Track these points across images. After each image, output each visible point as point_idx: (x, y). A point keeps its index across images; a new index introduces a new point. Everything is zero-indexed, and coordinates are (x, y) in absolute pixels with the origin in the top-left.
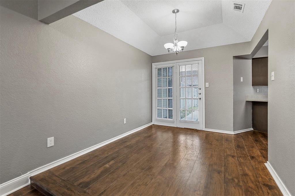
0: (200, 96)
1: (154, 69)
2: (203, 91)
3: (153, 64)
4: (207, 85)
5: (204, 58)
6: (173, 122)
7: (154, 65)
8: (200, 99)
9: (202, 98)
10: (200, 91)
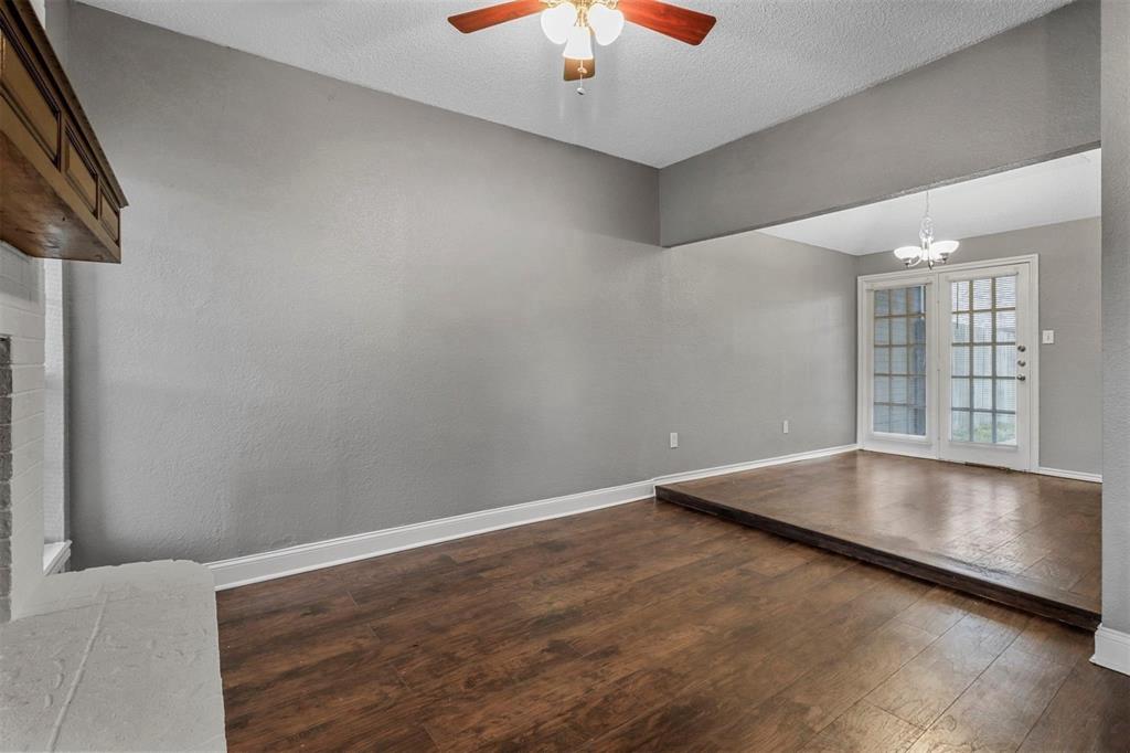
0: (1023, 372)
1: (865, 294)
2: (1032, 357)
3: (859, 278)
4: (1048, 337)
5: (1037, 256)
6: (928, 446)
7: (864, 283)
8: (1023, 379)
9: (1027, 378)
10: (1022, 357)
